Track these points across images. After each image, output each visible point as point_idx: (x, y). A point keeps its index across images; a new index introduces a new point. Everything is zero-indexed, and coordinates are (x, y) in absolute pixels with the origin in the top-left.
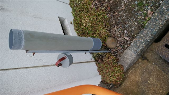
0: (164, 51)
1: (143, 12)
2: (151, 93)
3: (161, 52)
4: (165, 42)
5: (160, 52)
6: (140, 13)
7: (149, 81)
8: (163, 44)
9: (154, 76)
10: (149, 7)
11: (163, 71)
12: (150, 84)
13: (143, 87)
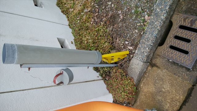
0: (170, 53)
1: (141, 19)
2: (169, 102)
4: (168, 44)
5: (166, 55)
6: (138, 20)
7: (163, 89)
8: (167, 46)
9: (167, 82)
10: (146, 13)
11: (174, 74)
12: (165, 92)
13: (160, 98)
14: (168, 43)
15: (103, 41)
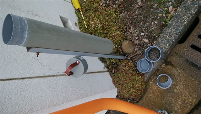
0: (190, 53)
1: (163, 9)
2: (179, 104)
3: (187, 54)
5: (185, 55)
6: (160, 11)
7: (175, 90)
8: (188, 45)
9: (181, 83)
10: (171, 3)
11: (191, 76)
12: (177, 93)
13: (169, 98)
14: (190, 42)
15: (114, 28)
